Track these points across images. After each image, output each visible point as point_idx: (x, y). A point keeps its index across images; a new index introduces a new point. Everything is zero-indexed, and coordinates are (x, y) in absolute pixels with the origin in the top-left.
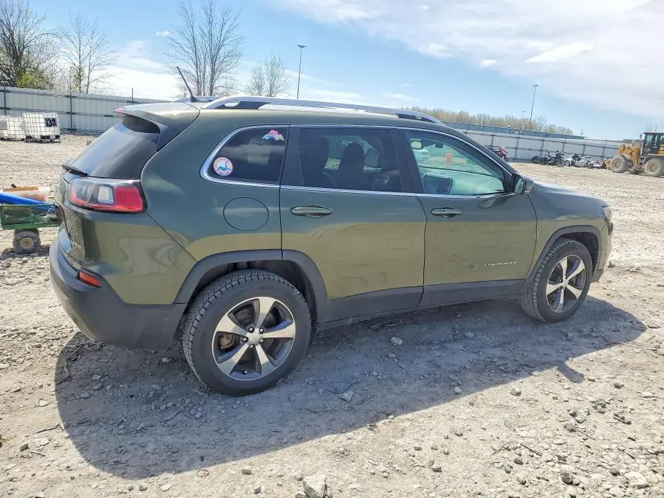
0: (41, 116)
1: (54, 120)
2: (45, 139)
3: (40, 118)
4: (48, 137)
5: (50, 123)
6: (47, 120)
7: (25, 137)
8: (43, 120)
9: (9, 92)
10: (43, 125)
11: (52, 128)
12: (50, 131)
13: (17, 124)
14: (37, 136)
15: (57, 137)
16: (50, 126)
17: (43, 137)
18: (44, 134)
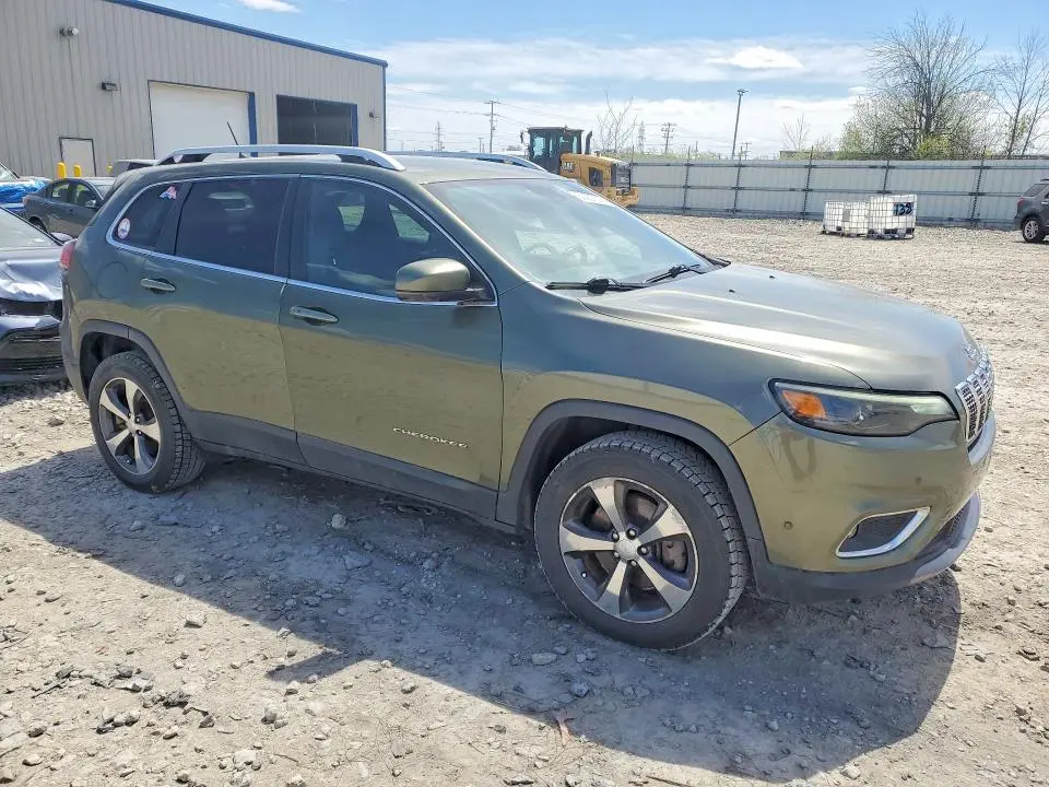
0: (890, 200)
1: (909, 205)
2: (891, 234)
3: (888, 203)
4: (894, 231)
5: (903, 209)
6: (897, 205)
7: (866, 231)
8: (891, 207)
9: (893, 167)
10: (890, 213)
11: (903, 218)
12: (900, 223)
13: (863, 213)
14: (880, 230)
15: (910, 231)
16: (901, 214)
17: (887, 231)
18: (889, 227)
